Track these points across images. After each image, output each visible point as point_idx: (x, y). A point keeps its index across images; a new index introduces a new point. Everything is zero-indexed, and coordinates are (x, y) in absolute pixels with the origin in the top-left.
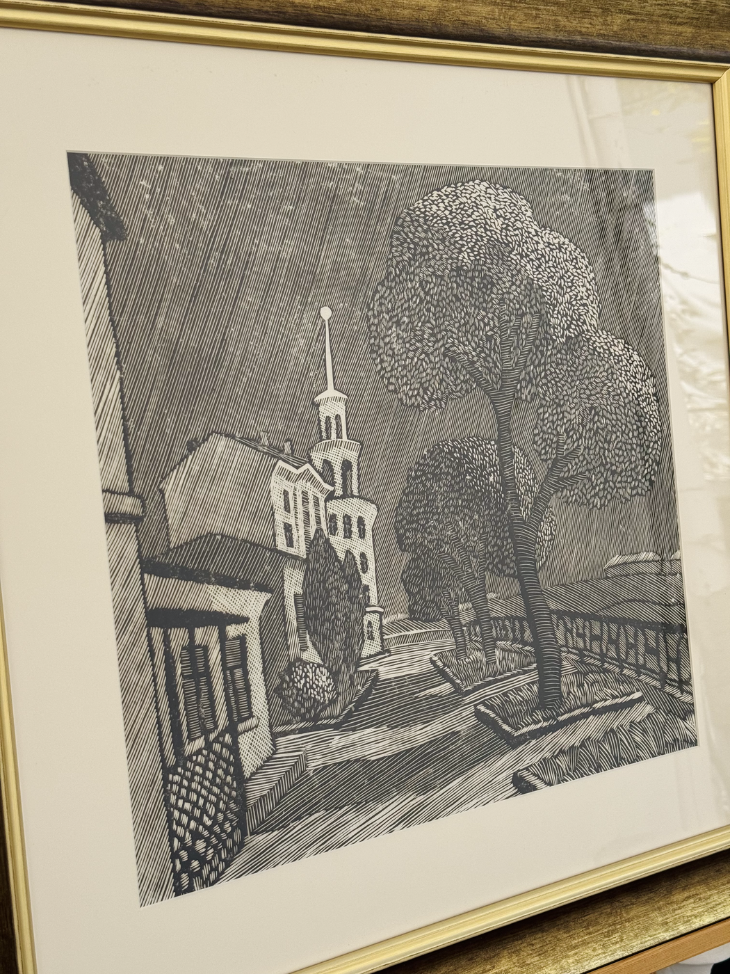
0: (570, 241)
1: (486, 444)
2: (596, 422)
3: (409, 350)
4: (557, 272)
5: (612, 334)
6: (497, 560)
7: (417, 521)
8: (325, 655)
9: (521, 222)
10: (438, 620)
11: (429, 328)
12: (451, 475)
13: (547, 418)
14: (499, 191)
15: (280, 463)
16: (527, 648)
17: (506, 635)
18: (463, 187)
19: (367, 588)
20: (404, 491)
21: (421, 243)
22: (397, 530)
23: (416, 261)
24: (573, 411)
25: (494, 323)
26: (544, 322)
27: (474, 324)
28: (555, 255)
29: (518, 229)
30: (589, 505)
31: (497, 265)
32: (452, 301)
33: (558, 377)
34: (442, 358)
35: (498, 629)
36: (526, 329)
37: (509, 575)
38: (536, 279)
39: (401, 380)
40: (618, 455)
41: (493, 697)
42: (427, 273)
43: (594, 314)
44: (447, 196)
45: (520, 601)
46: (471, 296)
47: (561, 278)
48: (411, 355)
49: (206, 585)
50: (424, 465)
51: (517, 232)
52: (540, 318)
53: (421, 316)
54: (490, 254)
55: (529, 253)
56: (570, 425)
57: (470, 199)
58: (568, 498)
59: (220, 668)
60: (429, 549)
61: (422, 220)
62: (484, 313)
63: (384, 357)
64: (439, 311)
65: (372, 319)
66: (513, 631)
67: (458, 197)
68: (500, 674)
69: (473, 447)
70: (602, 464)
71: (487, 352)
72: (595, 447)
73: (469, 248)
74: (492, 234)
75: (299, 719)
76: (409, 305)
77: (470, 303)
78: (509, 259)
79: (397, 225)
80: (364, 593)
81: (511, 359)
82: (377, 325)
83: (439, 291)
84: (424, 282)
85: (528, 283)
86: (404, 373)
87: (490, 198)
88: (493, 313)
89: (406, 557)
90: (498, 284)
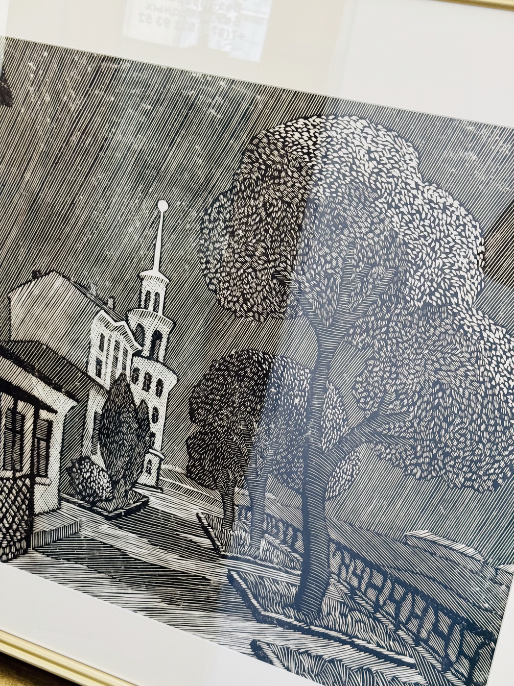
0: (461, 205)
1: (299, 369)
2: (439, 398)
3: (237, 261)
4: (432, 233)
5: (490, 318)
6: (284, 470)
7: (211, 405)
8: (110, 465)
9: (399, 170)
10: (212, 489)
11: (262, 247)
12: (256, 381)
13: (377, 372)
14: (380, 133)
15: (102, 312)
16: (296, 555)
17: (277, 534)
18: (335, 121)
19: (153, 435)
20: (205, 376)
21: (274, 167)
22: (191, 404)
23: (264, 182)
24: (412, 377)
25: (337, 263)
26: (398, 279)
27: (314, 257)
28: (435, 214)
29: (393, 177)
30: (406, 470)
31: (355, 207)
32: (294, 229)
33: (402, 338)
34: (270, 278)
35: (270, 524)
36: (374, 280)
37: (292, 488)
38: (403, 234)
39: (223, 284)
40: (458, 440)
41: (249, 574)
42: (273, 196)
43: (472, 290)
44: (314, 126)
45: (299, 514)
46: (317, 230)
47: (437, 240)
48: (238, 265)
49: (31, 375)
50: (229, 363)
51: (391, 180)
52: (395, 274)
53: (257, 234)
54: (349, 195)
55: (400, 205)
56: (403, 388)
57: (340, 134)
58: (381, 454)
59: (31, 435)
60: (217, 431)
61: (280, 145)
62: (327, 251)
63: (211, 259)
64: (277, 235)
65: (207, 223)
66: (285, 535)
67: (326, 130)
68: (261, 560)
69: (284, 367)
70: (433, 440)
71: (323, 287)
72: (429, 421)
73: (326, 183)
74: (358, 175)
75: (80, 497)
76: (248, 221)
77: (314, 237)
78: (373, 205)
79: (252, 144)
80: (150, 438)
81: (350, 303)
82: (211, 230)
83: (282, 216)
84: (268, 204)
85: (390, 235)
86: (227, 278)
87: (366, 138)
88: (339, 254)
89: (194, 428)
90: (352, 226)
